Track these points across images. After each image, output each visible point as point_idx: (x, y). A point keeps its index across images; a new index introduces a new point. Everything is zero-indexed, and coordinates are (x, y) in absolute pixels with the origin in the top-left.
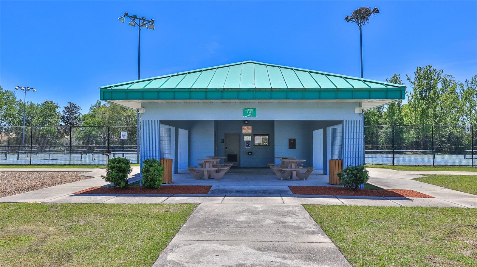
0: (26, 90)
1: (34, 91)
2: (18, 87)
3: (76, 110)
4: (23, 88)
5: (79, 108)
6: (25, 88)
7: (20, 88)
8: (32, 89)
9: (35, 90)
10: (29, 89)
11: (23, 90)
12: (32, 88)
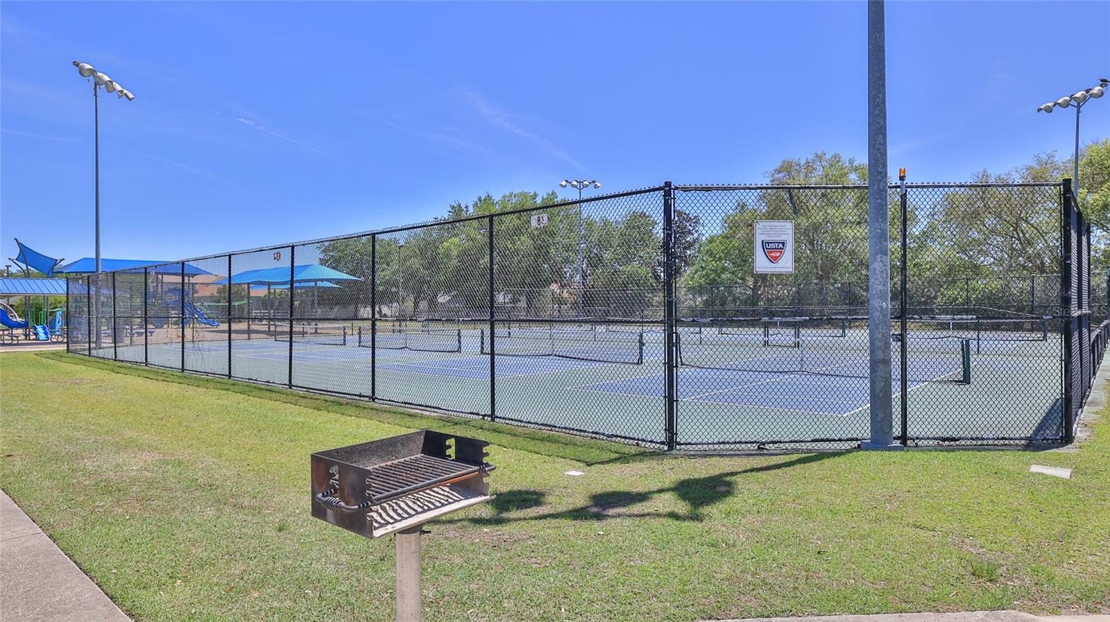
0: (582, 187)
1: (596, 187)
2: (567, 181)
3: (690, 225)
4: (575, 183)
5: (697, 220)
6: (580, 182)
7: (570, 183)
8: (594, 184)
9: (599, 185)
10: (586, 183)
11: (576, 187)
12: (594, 182)
